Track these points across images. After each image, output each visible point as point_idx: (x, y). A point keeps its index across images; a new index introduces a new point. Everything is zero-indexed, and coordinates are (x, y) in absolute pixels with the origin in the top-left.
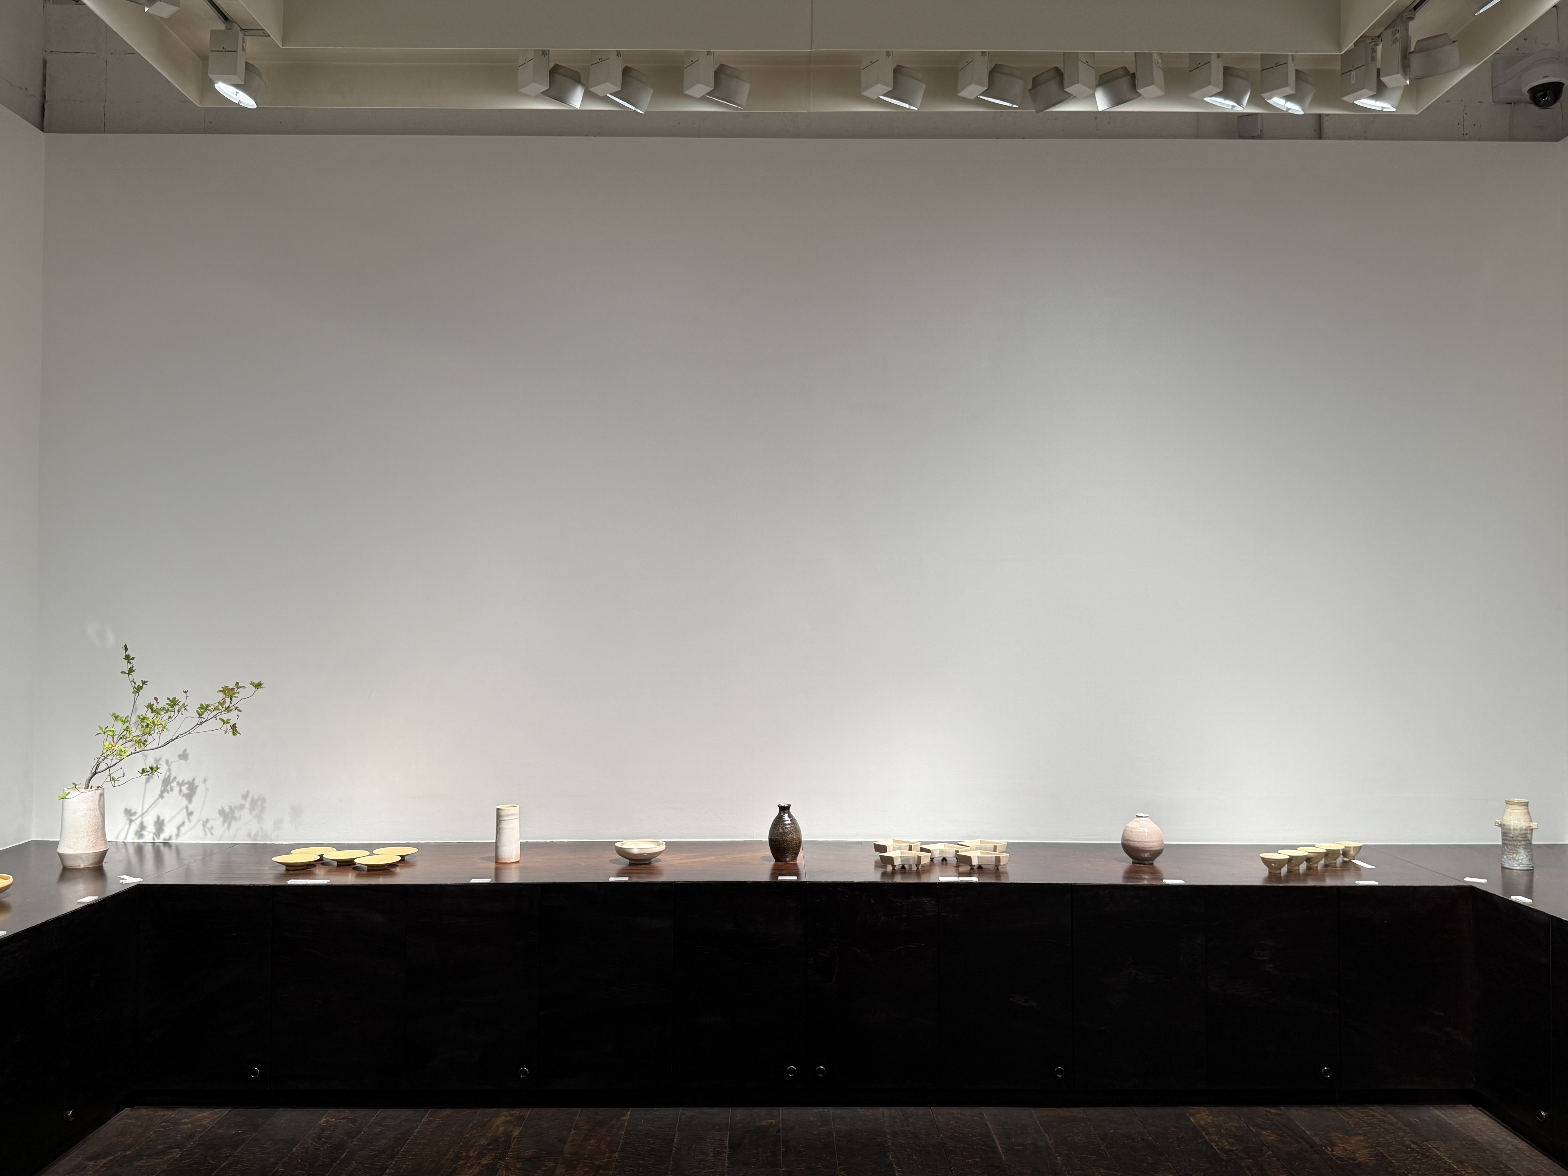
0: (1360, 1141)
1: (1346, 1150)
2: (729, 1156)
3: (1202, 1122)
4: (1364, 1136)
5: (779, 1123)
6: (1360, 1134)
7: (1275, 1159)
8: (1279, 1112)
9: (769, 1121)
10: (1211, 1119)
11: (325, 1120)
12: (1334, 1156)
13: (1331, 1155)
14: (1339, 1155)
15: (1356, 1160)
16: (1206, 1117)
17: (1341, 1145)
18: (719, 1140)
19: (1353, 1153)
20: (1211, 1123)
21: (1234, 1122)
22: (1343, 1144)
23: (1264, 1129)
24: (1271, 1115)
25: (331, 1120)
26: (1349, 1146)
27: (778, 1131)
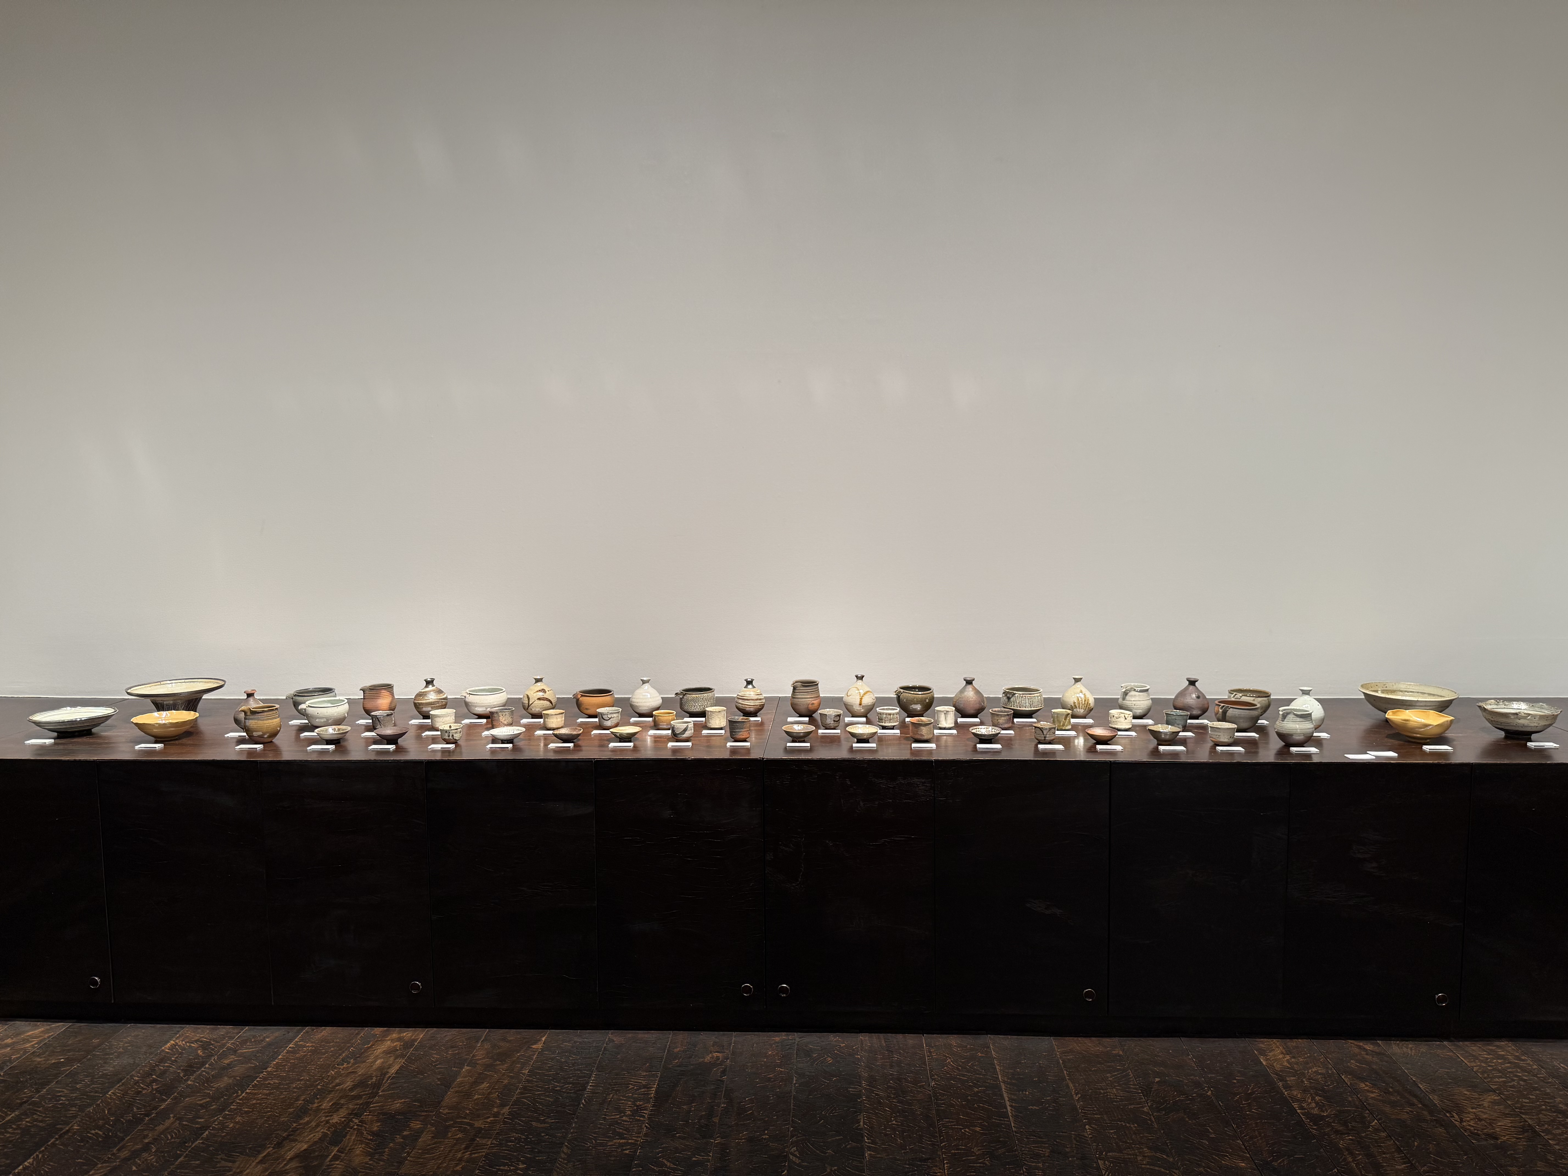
0: (1494, 1103)
1: (1480, 1120)
2: (651, 1115)
3: (1278, 1067)
4: (1499, 1094)
5: (727, 1059)
6: (1494, 1091)
7: (1384, 1134)
8: (1376, 1049)
9: (715, 1054)
10: (1288, 1061)
11: (174, 1042)
12: (1463, 1127)
13: (1462, 1128)
14: (1472, 1129)
15: (1497, 1139)
16: (1281, 1056)
17: (1471, 1110)
18: (645, 1086)
19: (1490, 1124)
20: (1288, 1068)
21: (1319, 1067)
22: (1472, 1108)
23: (1363, 1079)
24: (1367, 1054)
25: (180, 1043)
26: (1483, 1112)
27: (724, 1072)
